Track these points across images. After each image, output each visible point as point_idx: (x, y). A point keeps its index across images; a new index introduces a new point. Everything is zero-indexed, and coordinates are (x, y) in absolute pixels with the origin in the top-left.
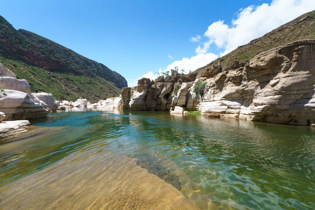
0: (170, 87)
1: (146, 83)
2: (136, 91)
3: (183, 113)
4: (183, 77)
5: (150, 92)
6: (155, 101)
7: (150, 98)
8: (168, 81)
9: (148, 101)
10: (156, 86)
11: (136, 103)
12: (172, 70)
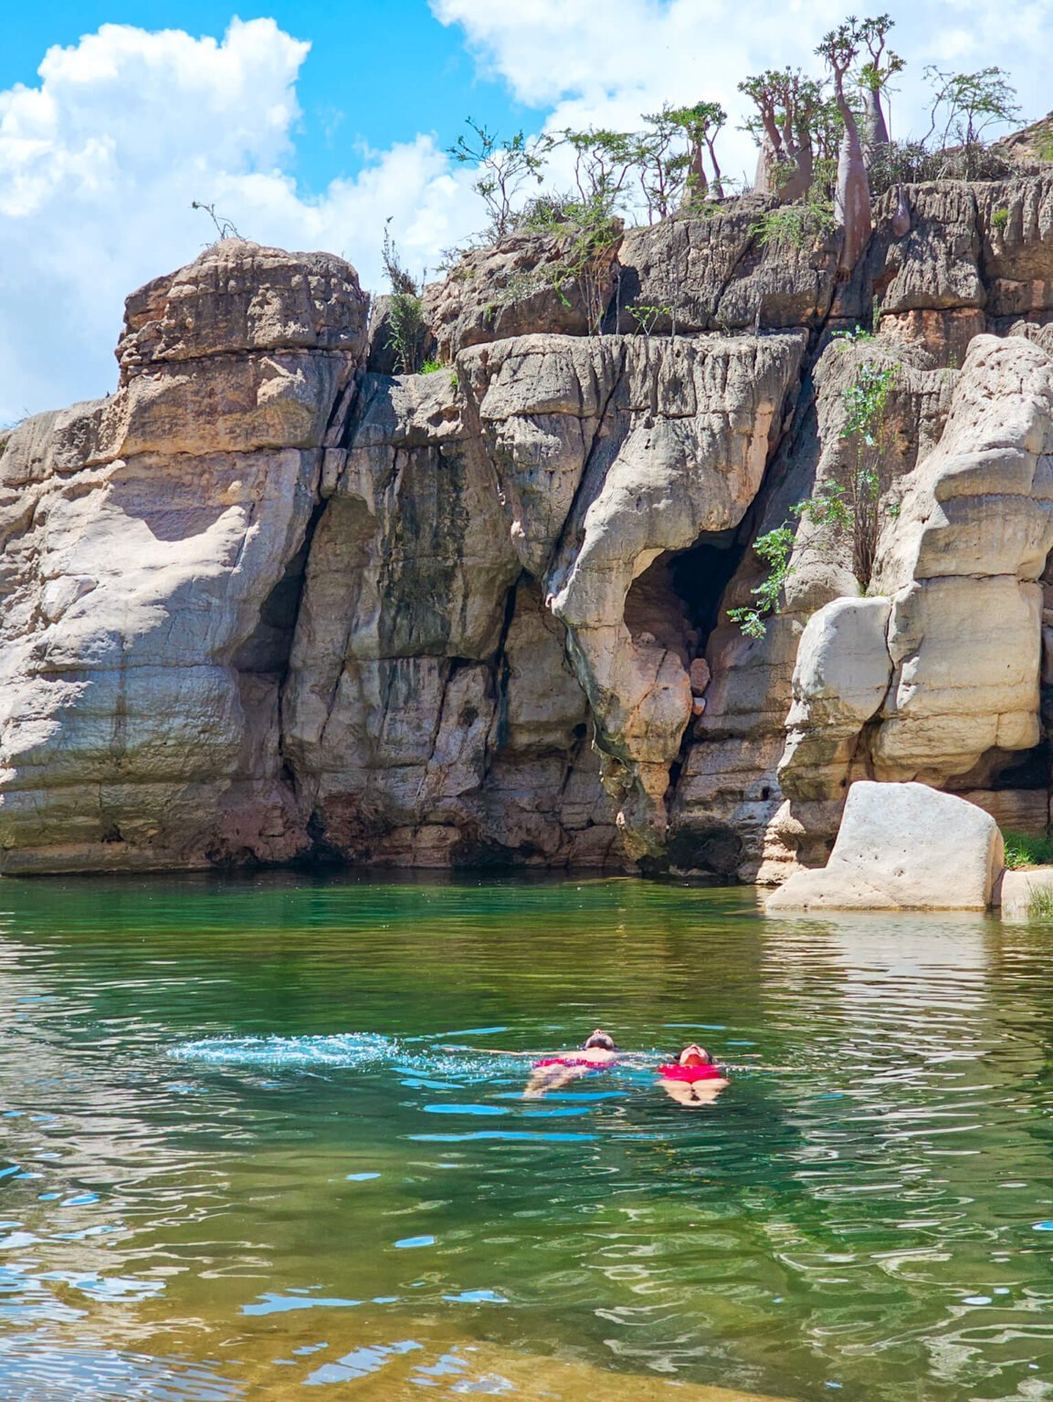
0: (746, 410)
1: (283, 348)
2: (91, 505)
3: (993, 907)
4: (978, 224)
5: (357, 504)
6: (470, 686)
7: (368, 636)
8: (705, 292)
9: (331, 693)
10: (487, 406)
11: (96, 738)
12: (767, 90)
